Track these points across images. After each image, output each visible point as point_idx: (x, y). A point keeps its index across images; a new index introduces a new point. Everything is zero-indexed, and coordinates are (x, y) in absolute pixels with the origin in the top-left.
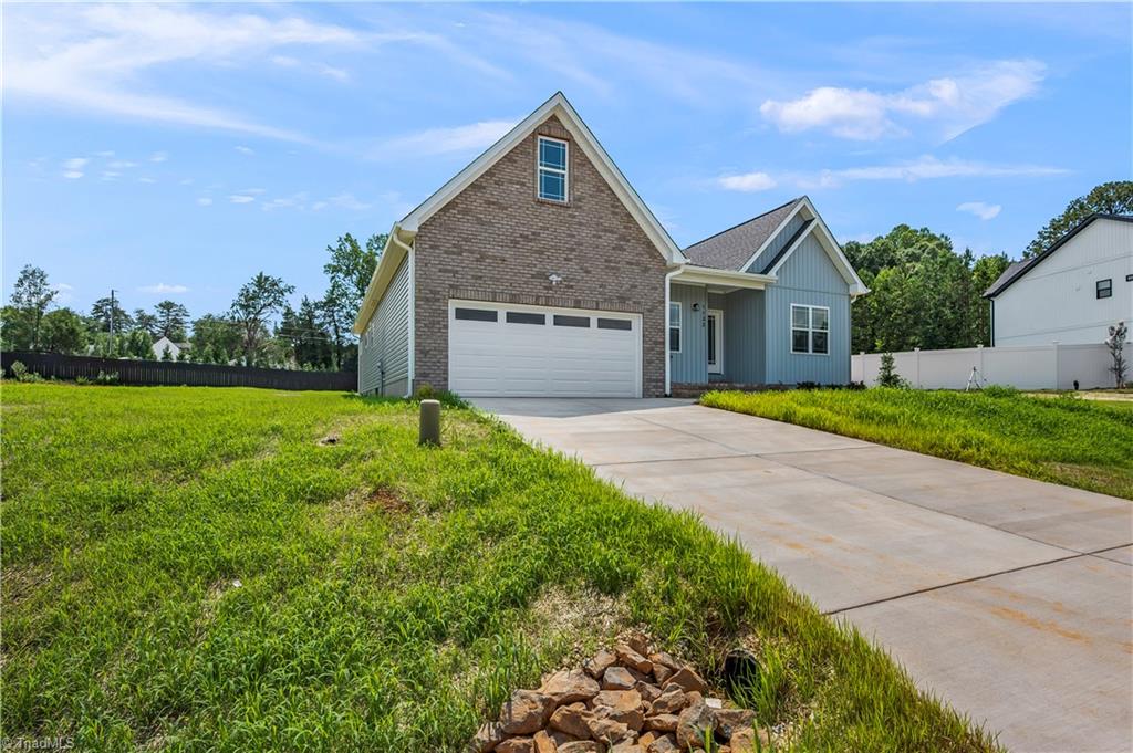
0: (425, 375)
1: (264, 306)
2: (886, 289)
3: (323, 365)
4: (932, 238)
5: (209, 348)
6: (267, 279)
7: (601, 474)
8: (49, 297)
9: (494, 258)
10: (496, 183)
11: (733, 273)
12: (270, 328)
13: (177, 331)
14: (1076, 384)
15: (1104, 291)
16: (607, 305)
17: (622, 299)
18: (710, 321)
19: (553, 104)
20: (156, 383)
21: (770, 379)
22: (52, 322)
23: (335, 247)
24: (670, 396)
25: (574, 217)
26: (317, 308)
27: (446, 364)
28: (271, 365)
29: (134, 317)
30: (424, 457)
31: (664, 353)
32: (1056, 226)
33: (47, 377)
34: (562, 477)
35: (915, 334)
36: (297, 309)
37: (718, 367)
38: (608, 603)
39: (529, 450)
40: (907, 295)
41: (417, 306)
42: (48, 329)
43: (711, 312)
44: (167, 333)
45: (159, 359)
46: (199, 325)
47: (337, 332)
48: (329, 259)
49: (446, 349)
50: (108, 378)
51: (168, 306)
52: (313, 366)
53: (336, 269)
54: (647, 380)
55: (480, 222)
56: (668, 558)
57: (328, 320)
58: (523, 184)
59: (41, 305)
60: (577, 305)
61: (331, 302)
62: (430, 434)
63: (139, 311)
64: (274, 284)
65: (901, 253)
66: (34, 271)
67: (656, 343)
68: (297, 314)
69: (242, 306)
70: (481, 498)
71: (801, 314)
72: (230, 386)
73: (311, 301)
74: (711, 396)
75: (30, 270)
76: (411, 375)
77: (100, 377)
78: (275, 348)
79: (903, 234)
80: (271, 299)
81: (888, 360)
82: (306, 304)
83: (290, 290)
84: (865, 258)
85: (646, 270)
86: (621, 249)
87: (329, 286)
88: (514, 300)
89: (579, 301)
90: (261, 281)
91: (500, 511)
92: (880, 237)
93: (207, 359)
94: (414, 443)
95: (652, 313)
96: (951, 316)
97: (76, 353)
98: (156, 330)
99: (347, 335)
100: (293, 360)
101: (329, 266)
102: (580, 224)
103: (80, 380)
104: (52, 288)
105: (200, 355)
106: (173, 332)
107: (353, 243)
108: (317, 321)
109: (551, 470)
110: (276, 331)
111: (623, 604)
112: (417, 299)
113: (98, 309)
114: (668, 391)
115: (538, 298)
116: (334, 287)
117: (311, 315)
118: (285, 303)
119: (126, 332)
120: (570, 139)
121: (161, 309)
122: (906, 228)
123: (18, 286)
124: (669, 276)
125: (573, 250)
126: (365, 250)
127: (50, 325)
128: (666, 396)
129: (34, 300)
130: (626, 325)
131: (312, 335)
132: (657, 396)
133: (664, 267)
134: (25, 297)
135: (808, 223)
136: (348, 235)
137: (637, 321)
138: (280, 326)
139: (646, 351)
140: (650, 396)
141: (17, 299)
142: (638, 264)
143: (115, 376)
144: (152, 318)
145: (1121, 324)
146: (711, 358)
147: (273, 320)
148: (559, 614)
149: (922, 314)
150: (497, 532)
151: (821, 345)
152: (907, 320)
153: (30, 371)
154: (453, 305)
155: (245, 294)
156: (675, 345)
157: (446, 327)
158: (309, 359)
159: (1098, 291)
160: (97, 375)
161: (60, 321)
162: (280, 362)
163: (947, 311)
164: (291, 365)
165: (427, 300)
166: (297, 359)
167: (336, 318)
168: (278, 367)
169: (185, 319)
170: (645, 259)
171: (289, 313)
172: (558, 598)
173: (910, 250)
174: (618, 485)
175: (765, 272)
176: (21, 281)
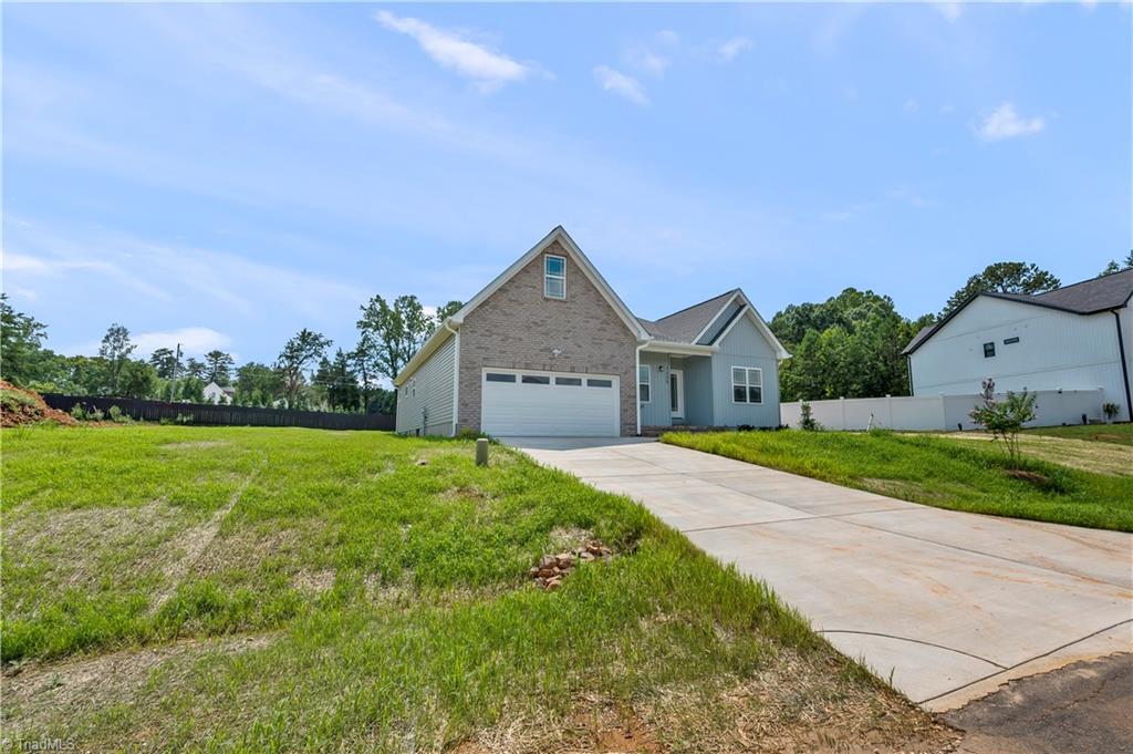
0: (465, 421)
1: (306, 357)
2: (831, 345)
3: (353, 408)
4: (877, 299)
5: (257, 393)
6: (310, 334)
7: (585, 481)
8: (129, 351)
9: (514, 338)
10: (516, 287)
11: (687, 344)
12: (307, 375)
13: (223, 377)
14: (960, 426)
15: (989, 351)
16: (594, 370)
17: (605, 366)
18: (672, 379)
19: (556, 233)
20: (223, 424)
21: (717, 424)
22: (131, 372)
23: (367, 306)
24: (641, 436)
25: (570, 308)
26: (349, 357)
27: (480, 413)
28: (309, 407)
29: (186, 365)
30: (481, 472)
31: (635, 404)
32: (958, 295)
33: (136, 419)
34: (562, 481)
35: (856, 383)
36: (332, 359)
37: (680, 413)
38: (584, 532)
39: (542, 468)
40: (849, 350)
41: (460, 373)
42: (126, 377)
43: (673, 372)
44: (213, 378)
45: (216, 403)
46: (242, 372)
47: (365, 378)
48: (361, 316)
49: (480, 402)
50: (185, 420)
51: (216, 355)
52: (344, 408)
53: (366, 325)
54: (624, 424)
55: (505, 314)
56: (612, 513)
57: (359, 368)
58: (535, 287)
59: (122, 357)
60: (573, 370)
61: (361, 353)
62: (482, 460)
63: (191, 360)
64: (316, 338)
65: (849, 313)
66: (119, 330)
67: (630, 397)
68: (332, 364)
69: (287, 357)
70: (521, 490)
71: (739, 374)
72: (283, 426)
73: (344, 352)
74: (667, 435)
75: (115, 328)
76: (455, 421)
77: (179, 419)
78: (313, 392)
79: (851, 296)
80: (312, 351)
81: (806, 408)
82: (339, 355)
83: (328, 343)
84: (817, 317)
85: (622, 344)
86: (604, 330)
87: (360, 339)
88: (527, 367)
89: (574, 368)
90: (305, 336)
91: (530, 496)
92: (832, 298)
93: (256, 402)
94: (473, 464)
95: (626, 375)
96: (883, 368)
97: (148, 398)
98: (204, 376)
99: (374, 381)
100: (325, 402)
101: (361, 322)
102: (575, 313)
103: (163, 421)
104: (131, 343)
105: (250, 399)
106: (219, 377)
107: (382, 303)
108: (348, 369)
109: (556, 478)
110: (313, 378)
111: (591, 532)
112: (461, 367)
113: (155, 357)
114: (639, 432)
115: (544, 365)
116: (364, 341)
117: (344, 364)
118: (323, 355)
119: (180, 377)
120: (567, 256)
121: (210, 358)
122: (853, 290)
123: (104, 341)
124: (639, 348)
125: (569, 331)
126: (392, 309)
127: (128, 374)
128: (638, 435)
129: (117, 353)
130: (608, 384)
131: (344, 381)
132: (632, 436)
133: (635, 342)
134: (109, 351)
135: (742, 307)
136: (378, 296)
137: (616, 381)
138: (316, 373)
139: (622, 403)
140: (626, 436)
141: (102, 352)
142: (615, 340)
143: (191, 418)
144: (202, 365)
145: (990, 380)
146: (674, 406)
147: (310, 369)
148: (561, 536)
149: (860, 366)
150: (531, 506)
151: (756, 396)
152: (849, 371)
153: (124, 414)
154: (485, 372)
155: (291, 347)
156: (645, 395)
157: (480, 387)
158: (340, 402)
159: (986, 352)
160: (176, 417)
161: (137, 370)
162: (317, 404)
163: (880, 364)
164: (324, 407)
165: (467, 368)
166: (330, 402)
167: (366, 366)
168: (315, 409)
169: (230, 366)
170: (622, 336)
171: (325, 362)
172: (560, 530)
173: (857, 309)
174: (593, 485)
175: (711, 343)
176: (107, 337)
